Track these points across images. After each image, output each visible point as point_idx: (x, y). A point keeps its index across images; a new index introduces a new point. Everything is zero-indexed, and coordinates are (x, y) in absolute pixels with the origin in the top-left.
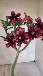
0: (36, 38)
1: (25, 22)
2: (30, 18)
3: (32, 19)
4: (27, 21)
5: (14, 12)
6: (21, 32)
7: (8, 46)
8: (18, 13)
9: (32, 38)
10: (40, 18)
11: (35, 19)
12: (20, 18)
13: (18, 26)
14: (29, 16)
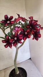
1: (19, 21)
5: (7, 15)
7: (6, 46)
8: (11, 16)
9: (25, 38)
10: (33, 17)
13: (13, 26)
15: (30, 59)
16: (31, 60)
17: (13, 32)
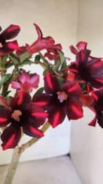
0: (71, 121)
1: (37, 54)
2: (54, 42)
3: (59, 45)
4: (44, 52)
6: (19, 98)
10: (86, 44)
11: (70, 45)
12: (15, 42)
13: (13, 68)
14: (49, 38)
15: (69, 155)
16: (70, 158)
17: (10, 88)
